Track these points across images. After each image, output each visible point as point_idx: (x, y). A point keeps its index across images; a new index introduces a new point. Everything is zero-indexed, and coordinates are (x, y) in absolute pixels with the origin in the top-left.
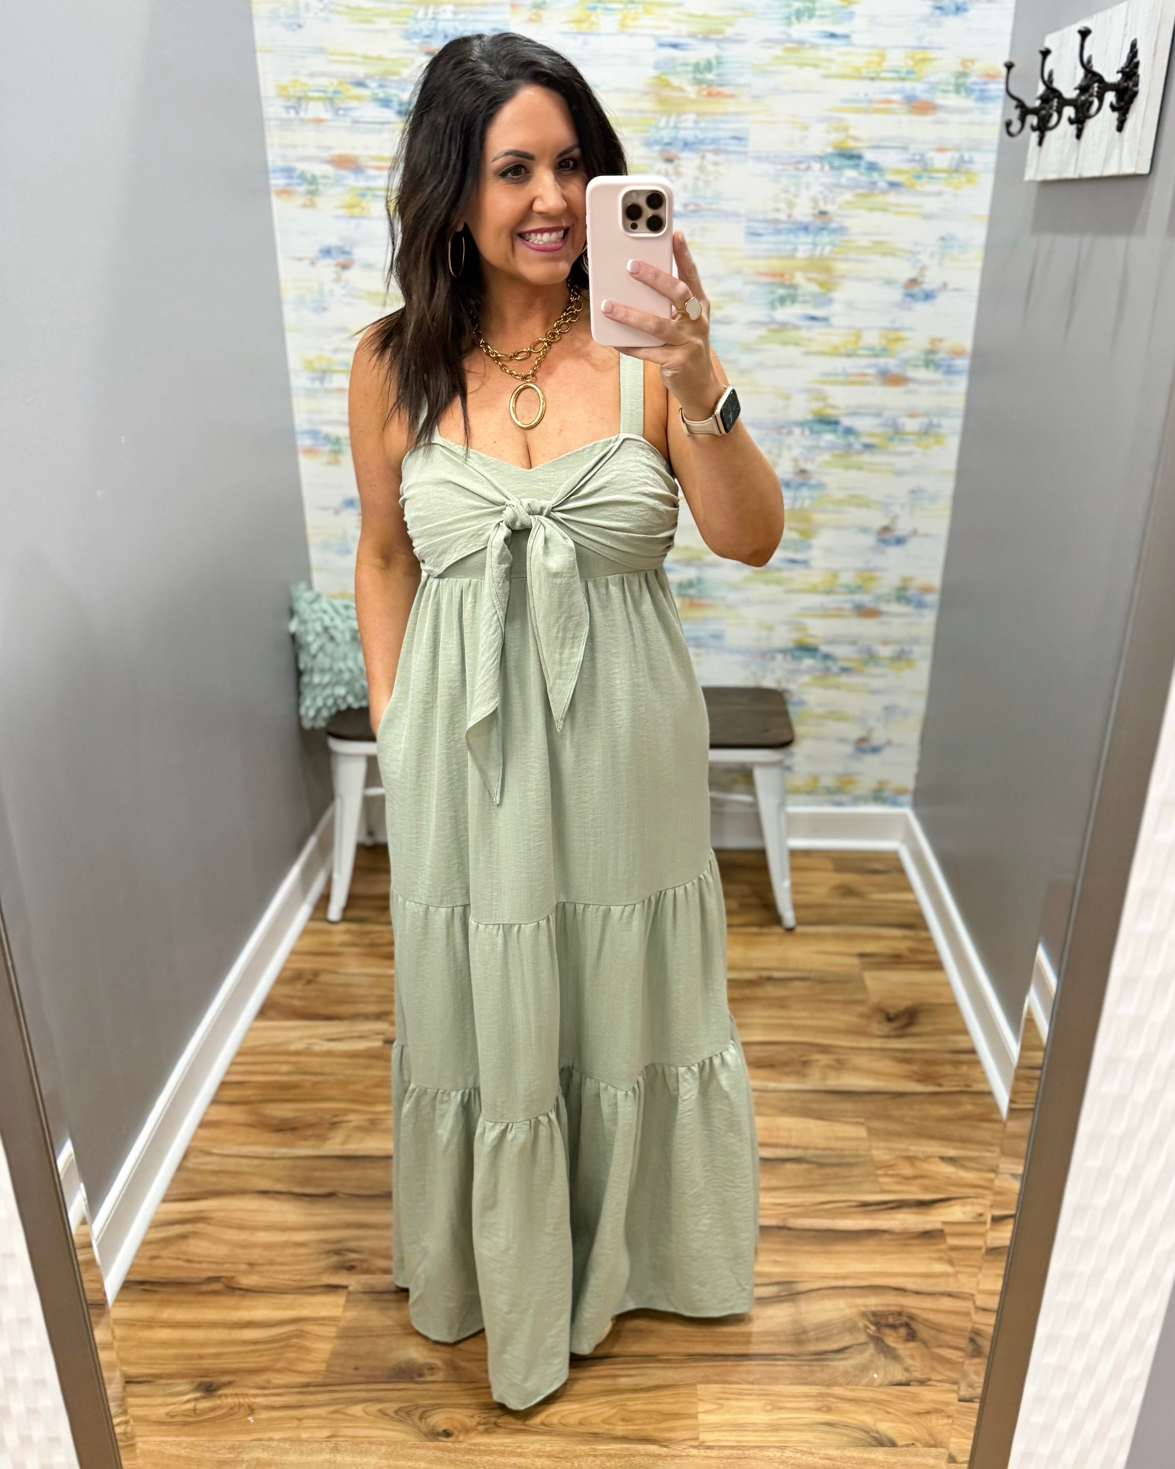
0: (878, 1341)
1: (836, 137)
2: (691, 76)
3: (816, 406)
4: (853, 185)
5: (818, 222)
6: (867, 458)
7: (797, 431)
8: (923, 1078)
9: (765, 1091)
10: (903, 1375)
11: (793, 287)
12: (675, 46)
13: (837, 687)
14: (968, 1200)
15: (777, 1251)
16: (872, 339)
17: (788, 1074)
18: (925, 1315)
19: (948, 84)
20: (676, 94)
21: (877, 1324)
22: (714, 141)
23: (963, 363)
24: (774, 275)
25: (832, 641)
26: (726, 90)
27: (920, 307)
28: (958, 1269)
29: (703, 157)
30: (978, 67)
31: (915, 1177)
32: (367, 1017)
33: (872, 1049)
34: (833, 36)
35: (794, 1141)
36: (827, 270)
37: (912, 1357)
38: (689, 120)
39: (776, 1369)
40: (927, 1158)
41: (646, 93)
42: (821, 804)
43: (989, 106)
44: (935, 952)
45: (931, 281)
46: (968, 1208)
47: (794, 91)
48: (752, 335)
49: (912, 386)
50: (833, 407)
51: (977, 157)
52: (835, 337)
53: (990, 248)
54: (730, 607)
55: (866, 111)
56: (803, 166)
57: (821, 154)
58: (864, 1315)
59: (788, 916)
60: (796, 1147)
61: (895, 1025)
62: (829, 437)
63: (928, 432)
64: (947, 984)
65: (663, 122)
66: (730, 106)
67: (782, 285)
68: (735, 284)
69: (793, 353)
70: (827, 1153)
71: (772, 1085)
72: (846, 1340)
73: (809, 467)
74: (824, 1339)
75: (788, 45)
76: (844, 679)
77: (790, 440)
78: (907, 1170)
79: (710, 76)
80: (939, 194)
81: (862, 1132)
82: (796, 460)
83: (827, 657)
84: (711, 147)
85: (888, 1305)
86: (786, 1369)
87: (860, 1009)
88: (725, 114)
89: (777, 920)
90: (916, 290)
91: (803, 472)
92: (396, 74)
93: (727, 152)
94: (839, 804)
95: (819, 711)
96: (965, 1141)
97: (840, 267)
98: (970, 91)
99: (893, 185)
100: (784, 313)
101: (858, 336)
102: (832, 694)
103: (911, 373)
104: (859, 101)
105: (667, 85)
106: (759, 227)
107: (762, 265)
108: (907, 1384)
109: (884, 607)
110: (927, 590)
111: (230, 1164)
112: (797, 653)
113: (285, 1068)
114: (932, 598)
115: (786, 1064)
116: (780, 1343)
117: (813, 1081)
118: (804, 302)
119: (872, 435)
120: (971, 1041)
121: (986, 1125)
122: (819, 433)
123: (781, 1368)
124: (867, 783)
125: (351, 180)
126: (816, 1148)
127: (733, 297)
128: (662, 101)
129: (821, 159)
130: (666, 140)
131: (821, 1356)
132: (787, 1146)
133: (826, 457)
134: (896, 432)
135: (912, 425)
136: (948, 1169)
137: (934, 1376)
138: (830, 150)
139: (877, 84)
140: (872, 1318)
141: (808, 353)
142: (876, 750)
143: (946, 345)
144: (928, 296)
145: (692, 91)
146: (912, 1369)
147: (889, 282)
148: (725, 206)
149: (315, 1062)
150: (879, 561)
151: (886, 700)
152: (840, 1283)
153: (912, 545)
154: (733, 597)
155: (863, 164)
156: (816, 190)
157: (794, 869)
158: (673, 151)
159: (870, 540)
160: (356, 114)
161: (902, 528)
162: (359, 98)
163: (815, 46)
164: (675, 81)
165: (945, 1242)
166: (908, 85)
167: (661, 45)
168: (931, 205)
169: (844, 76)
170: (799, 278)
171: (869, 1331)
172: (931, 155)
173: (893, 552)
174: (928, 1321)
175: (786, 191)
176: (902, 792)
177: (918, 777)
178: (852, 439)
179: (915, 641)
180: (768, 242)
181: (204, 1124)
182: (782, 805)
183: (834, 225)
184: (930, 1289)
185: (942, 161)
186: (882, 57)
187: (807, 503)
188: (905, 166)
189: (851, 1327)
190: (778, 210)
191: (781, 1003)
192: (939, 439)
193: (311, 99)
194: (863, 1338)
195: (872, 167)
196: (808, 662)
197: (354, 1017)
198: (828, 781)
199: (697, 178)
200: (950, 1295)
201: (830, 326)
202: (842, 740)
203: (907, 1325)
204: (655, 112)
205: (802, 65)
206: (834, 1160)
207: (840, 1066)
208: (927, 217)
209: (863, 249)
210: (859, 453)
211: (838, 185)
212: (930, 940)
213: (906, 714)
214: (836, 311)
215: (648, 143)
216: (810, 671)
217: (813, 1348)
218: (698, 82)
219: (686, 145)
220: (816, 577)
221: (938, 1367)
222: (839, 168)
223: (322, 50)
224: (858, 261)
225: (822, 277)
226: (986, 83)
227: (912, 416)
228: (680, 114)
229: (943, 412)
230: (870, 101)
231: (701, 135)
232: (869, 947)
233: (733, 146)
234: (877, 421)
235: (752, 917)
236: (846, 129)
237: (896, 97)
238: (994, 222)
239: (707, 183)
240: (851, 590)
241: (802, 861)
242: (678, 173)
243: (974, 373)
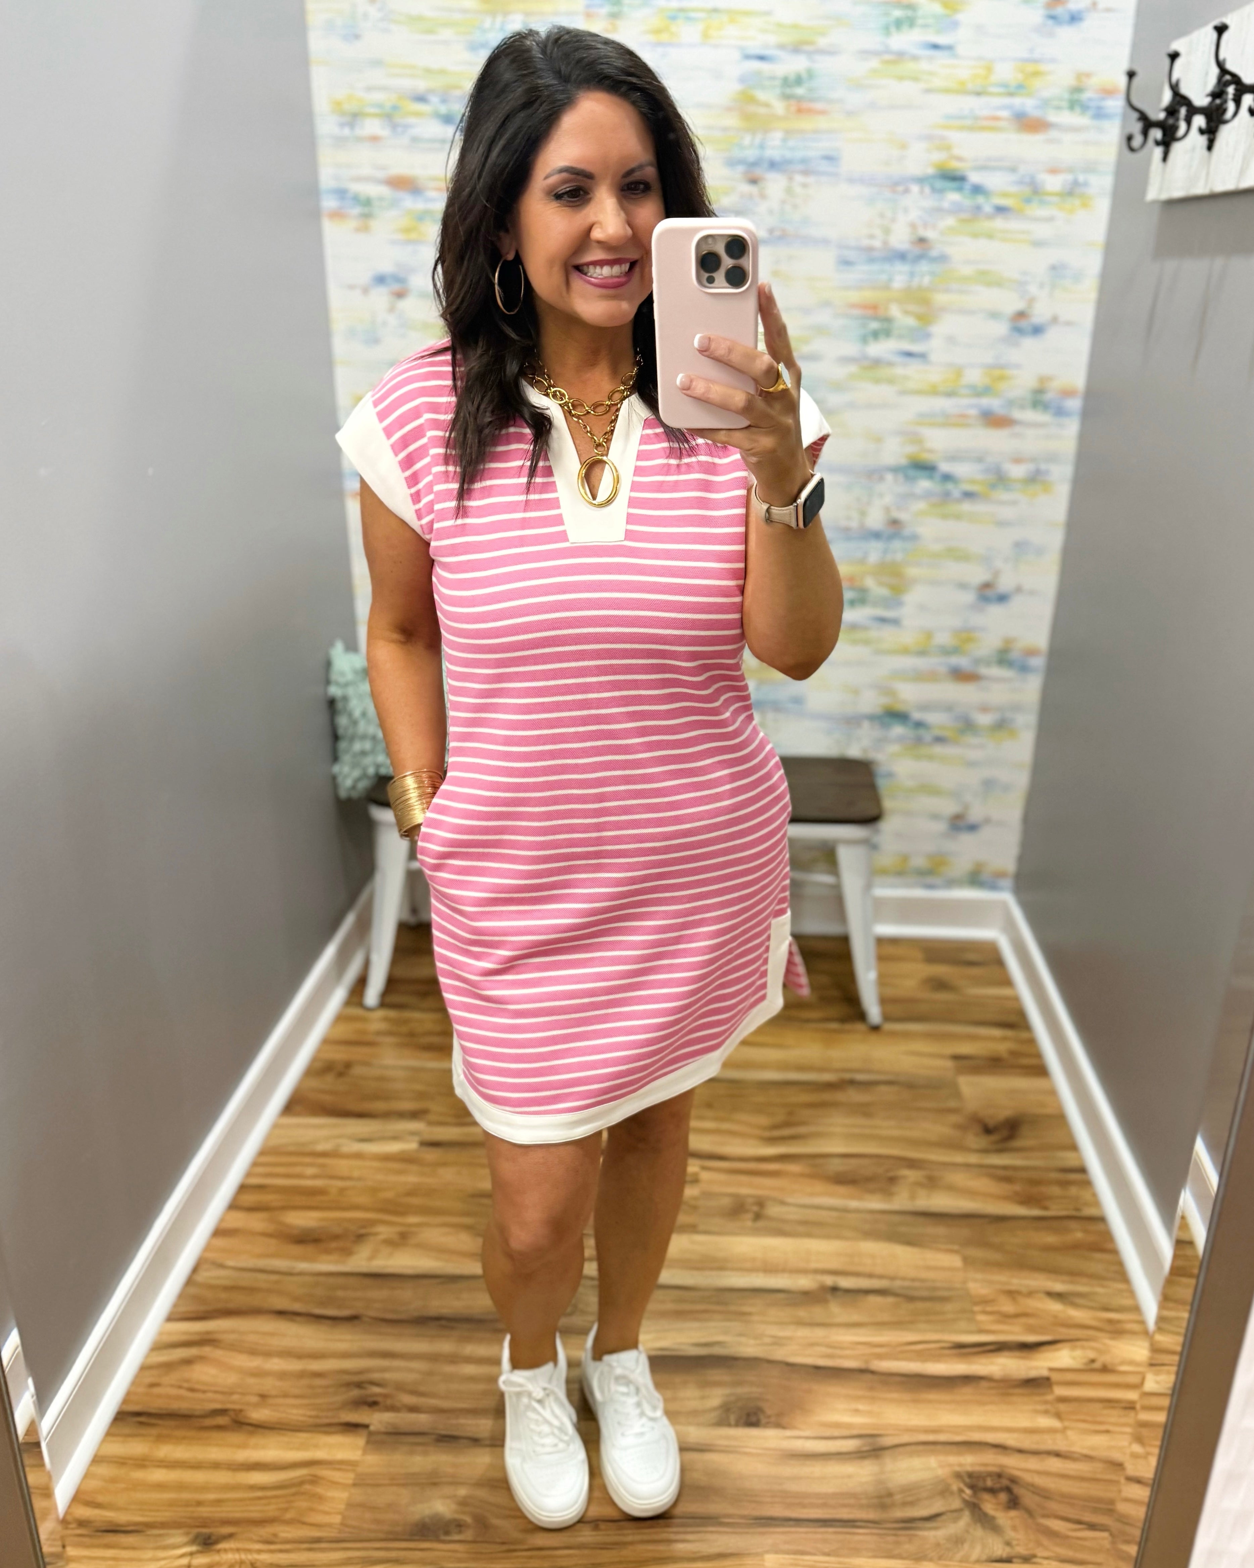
0: (974, 1507)
1: (938, 157)
2: (778, 91)
3: (910, 449)
4: (956, 209)
5: (917, 250)
6: (967, 507)
7: (889, 477)
8: (1027, 1200)
9: (846, 1210)
10: (1004, 1550)
11: (888, 320)
12: (762, 58)
13: (931, 758)
14: (1079, 1343)
15: (858, 1398)
16: (974, 376)
17: (872, 1192)
18: (1028, 1478)
19: (1061, 100)
20: (762, 110)
21: (972, 1487)
22: (804, 161)
23: (1075, 404)
24: (865, 307)
25: (925, 707)
26: (818, 106)
27: (1029, 343)
28: (1067, 1424)
29: (791, 179)
30: (1094, 82)
31: (1017, 1316)
32: (402, 1115)
33: (968, 1166)
34: (936, 47)
35: (878, 1270)
36: (925, 302)
37: (1014, 1528)
38: (776, 138)
39: (857, 1538)
40: (1030, 1294)
41: (730, 109)
42: (909, 886)
43: (1106, 123)
44: (1038, 1055)
45: (1040, 313)
46: (1078, 1353)
47: (892, 107)
48: (840, 372)
49: (1017, 429)
50: (931, 451)
51: (1093, 179)
52: (934, 375)
53: (1105, 277)
55: (971, 129)
56: (900, 188)
57: (921, 175)
58: (958, 1476)
59: (874, 1011)
60: (881, 1277)
61: (994, 1137)
62: (924, 484)
63: (1036, 479)
64: (1053, 1092)
65: (747, 141)
66: (822, 123)
67: (876, 318)
68: (824, 317)
69: (885, 392)
70: (917, 1284)
71: (854, 1204)
72: (937, 1506)
73: (903, 516)
74: (912, 1504)
75: (887, 57)
76: (938, 749)
77: (881, 487)
78: (1008, 1307)
79: (800, 91)
80: (1051, 219)
81: (956, 1261)
82: (887, 509)
83: (919, 725)
84: (800, 168)
85: (986, 1465)
86: (868, 1538)
87: (954, 1118)
88: (816, 131)
89: (860, 1015)
90: (1023, 324)
91: (895, 522)
93: (817, 173)
94: (930, 887)
95: (910, 783)
96: (1074, 1274)
97: (940, 298)
98: (1084, 108)
99: (1001, 210)
100: (878, 349)
101: (959, 374)
102: (924, 765)
103: (1017, 414)
104: (964, 118)
105: (752, 100)
106: (851, 255)
107: (854, 296)
108: (1008, 1560)
109: (984, 671)
110: (1031, 652)
111: (247, 1279)
112: (886, 720)
113: (310, 1171)
114: (1039, 662)
115: (869, 1179)
116: (861, 1507)
117: (901, 1201)
118: (900, 337)
119: (973, 482)
120: (1080, 1158)
121: (1098, 1256)
122: (914, 479)
123: (861, 1538)
124: (962, 865)
125: (409, 203)
126: (904, 1279)
127: (821, 330)
128: (747, 117)
129: (921, 180)
130: (751, 159)
131: (909, 1523)
132: (870, 1276)
133: (921, 505)
134: (1000, 479)
135: (1017, 471)
136: (1055, 1307)
137: (1040, 1552)
138: (930, 171)
139: (984, 100)
140: (967, 1480)
141: (903, 393)
142: (973, 828)
143: (1056, 385)
144: (1037, 330)
145: (779, 107)
146: (1014, 1543)
147: (994, 315)
148: (813, 232)
149: (342, 1166)
150: (977, 619)
151: (984, 773)
152: (931, 1438)
153: (1016, 602)
155: (967, 186)
156: (914, 215)
157: (881, 959)
158: (758, 172)
159: (969, 597)
160: (416, 131)
161: (1005, 583)
162: (419, 114)
163: (915, 58)
164: (761, 95)
165: (1052, 1392)
166: (1017, 101)
167: (748, 57)
168: (1042, 231)
169: (947, 91)
170: (895, 311)
171: (964, 1495)
172: (1042, 176)
173: (995, 611)
174: (1033, 1485)
175: (882, 216)
176: (1001, 875)
177: (1020, 859)
178: (950, 486)
179: (1017, 708)
180: (861, 271)
181: (218, 1232)
182: (868, 887)
183: (934, 253)
184: (1034, 1447)
185: (1053, 183)
186: (989, 69)
187: (899, 557)
188: (1013, 189)
189: (944, 1491)
190: (872, 237)
191: (864, 1110)
192: (1047, 487)
193: (367, 115)
194: (956, 1504)
195: (977, 190)
196: (898, 730)
197: (387, 1115)
198: (919, 862)
199: (783, 201)
200: (1057, 1454)
201: (927, 363)
202: (935, 817)
203: (1008, 1490)
204: (739, 129)
205: (901, 78)
206: (925, 1294)
207: (932, 1183)
208: (1038, 244)
209: (966, 279)
210: (958, 501)
211: (939, 210)
212: (1032, 1042)
213: (1006, 789)
214: (935, 346)
215: (732, 163)
216: (900, 739)
217: (899, 1514)
218: (786, 97)
219: (773, 165)
220: (907, 637)
221: (1045, 1541)
222: (941, 191)
223: (380, 61)
224: (960, 292)
225: (920, 310)
226: (1103, 99)
227: (1018, 460)
228: (766, 131)
229: (1052, 458)
230: (976, 118)
231: (788, 154)
232: (965, 1049)
233: (824, 166)
234: (978, 467)
235: (832, 1012)
236: (948, 148)
237: (1005, 114)
238: (1110, 248)
239: (795, 206)
240: (946, 651)
241: (890, 950)
242: (763, 196)
243: (1087, 415)
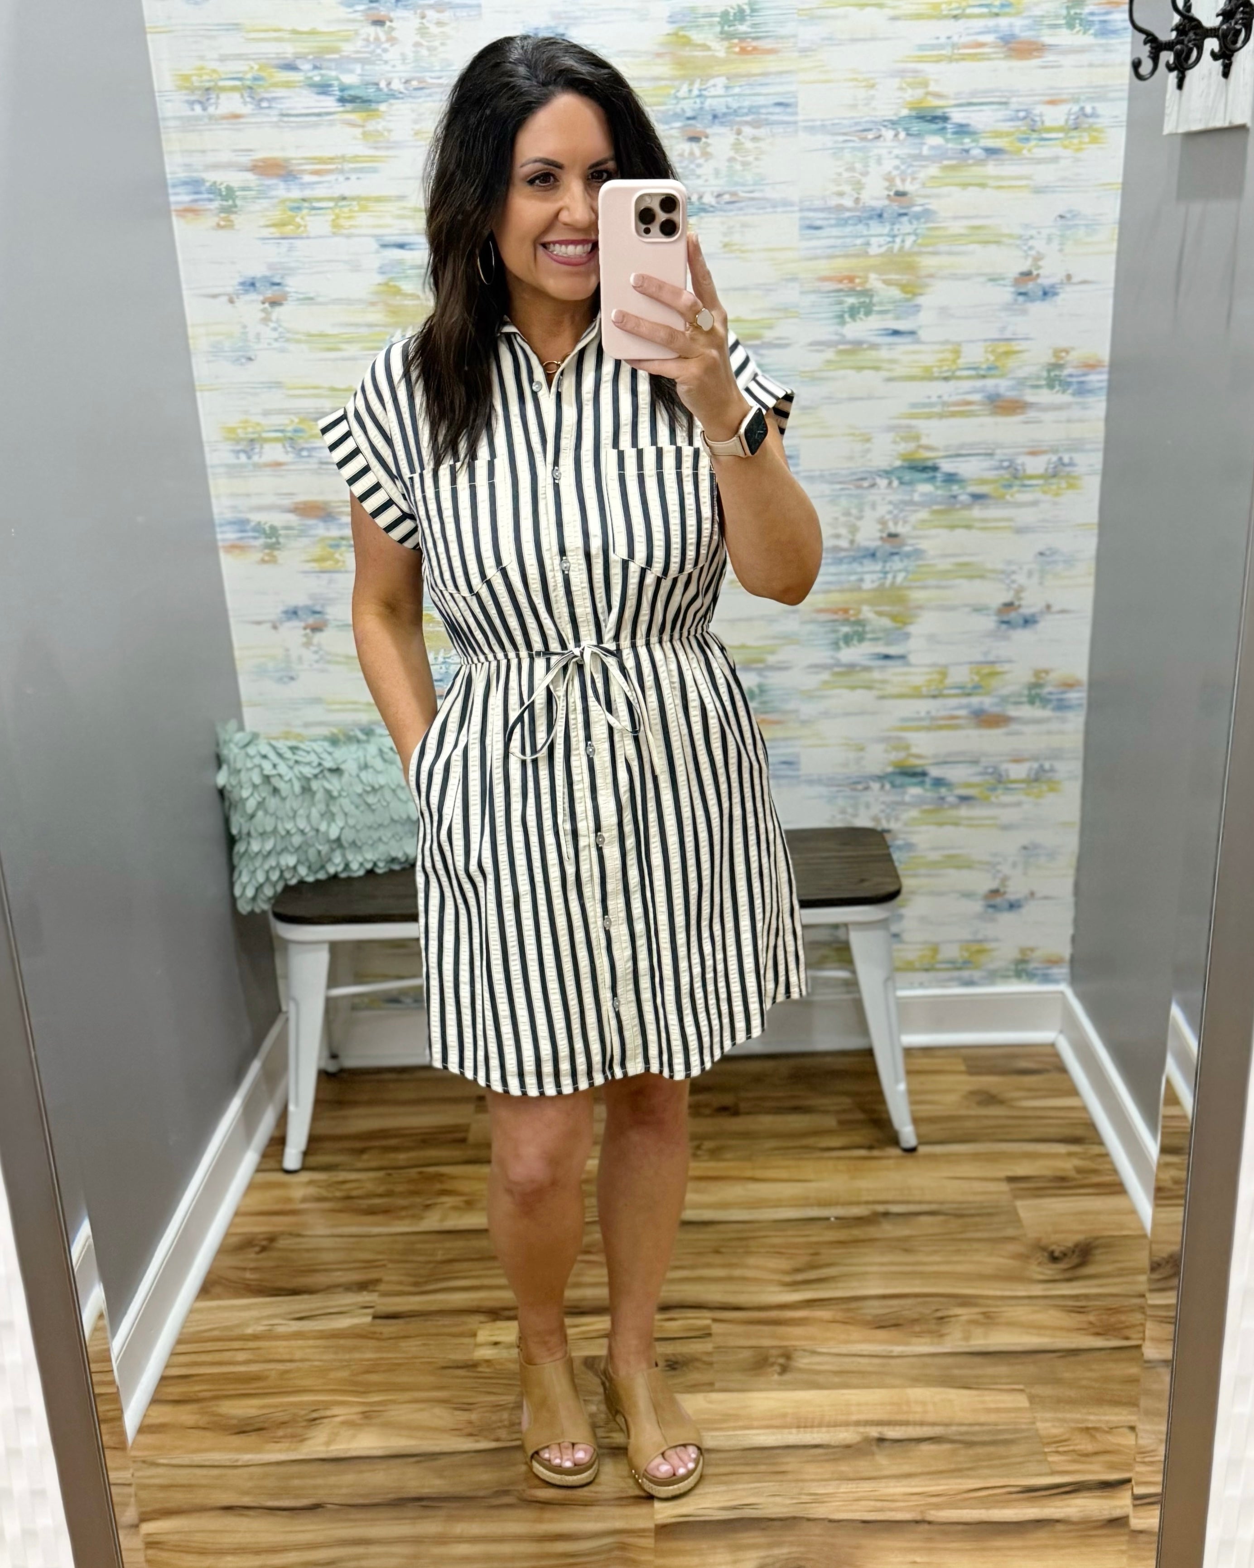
1: (911, 95)
2: (717, 29)
3: (904, 447)
4: (939, 156)
5: (895, 207)
6: (977, 512)
7: (882, 482)
8: (1103, 1330)
9: (889, 1356)
11: (867, 293)
13: (955, 823)
16: (975, 354)
17: (919, 1334)
19: (1057, 17)
20: (700, 54)
22: (752, 110)
23: (1099, 379)
24: (840, 280)
25: (944, 761)
26: (765, 44)
27: (1037, 308)
29: (739, 133)
31: (1096, 1454)
35: (930, 1416)
36: (911, 268)
38: (717, 85)
41: (659, 55)
42: (942, 983)
43: (1114, 41)
44: (1113, 1171)
45: (1049, 273)
47: (854, 40)
48: (816, 359)
49: (1032, 414)
50: (929, 448)
51: (1101, 108)
52: (926, 356)
53: (1126, 223)
54: (804, 723)
55: (950, 59)
56: (871, 135)
57: (894, 118)
59: (907, 1133)
60: (933, 1424)
61: (1062, 1265)
62: (925, 488)
63: (1057, 473)
64: (1132, 1211)
65: (683, 91)
66: (771, 64)
67: (852, 292)
68: (791, 295)
69: (871, 380)
70: (976, 1428)
71: (897, 1349)
73: (901, 529)
76: (964, 811)
77: (872, 496)
78: (1085, 1445)
79: (743, 28)
80: (1055, 159)
81: (1022, 1401)
82: (883, 522)
83: (939, 782)
84: (748, 118)
87: (1013, 1248)
88: (765, 74)
89: (891, 1138)
90: (1030, 286)
91: (892, 537)
92: (336, 50)
93: (769, 123)
94: (969, 982)
95: (934, 856)
97: (928, 263)
98: (1086, 24)
100: (857, 329)
101: (957, 353)
102: (949, 830)
103: (1030, 396)
104: (941, 47)
105: (687, 42)
106: (817, 218)
107: (824, 267)
109: (1012, 711)
110: (1069, 685)
111: (182, 1476)
112: (899, 780)
113: (241, 1356)
114: (1078, 696)
115: (914, 1321)
117: (953, 1341)
118: (882, 312)
119: (983, 482)
122: (911, 483)
124: (1005, 952)
125: (281, 190)
126: (960, 1424)
127: (787, 310)
128: (681, 63)
129: (894, 124)
130: (689, 112)
132: (921, 1423)
133: (923, 514)
134: (1015, 476)
135: (1035, 465)
138: (905, 112)
139: (962, 23)
141: (891, 380)
142: (1013, 906)
143: (1073, 357)
144: (1047, 293)
145: (719, 49)
147: (995, 279)
148: (770, 193)
149: (280, 1348)
150: (1002, 649)
151: (1022, 838)
153: (1045, 625)
154: (808, 709)
155: (950, 127)
156: (889, 165)
157: (909, 1073)
158: (698, 127)
159: (989, 622)
160: (284, 105)
161: (1031, 603)
162: (287, 85)
164: (696, 36)
166: (1004, 22)
168: (1044, 174)
169: (918, 17)
170: (874, 281)
172: (1038, 110)
173: (1021, 636)
175: (851, 169)
176: (1054, 962)
177: (1074, 939)
178: (955, 488)
179: (1057, 754)
180: (830, 237)
182: (890, 986)
183: (916, 209)
185: (1054, 116)
187: (900, 578)
188: (1006, 127)
190: (841, 194)
191: (903, 1245)
192: (1072, 482)
193: (223, 89)
195: (963, 130)
196: (914, 791)
198: (951, 952)
199: (731, 160)
201: (918, 342)
202: (968, 895)
204: (673, 79)
206: (985, 1438)
207: (988, 1320)
208: (1038, 190)
209: (957, 237)
210: (967, 507)
211: (919, 157)
212: (1105, 1156)
213: (1052, 855)
214: (925, 321)
216: (918, 802)
218: (727, 36)
219: (716, 118)
220: (918, 677)
222: (919, 135)
223: (236, 27)
224: (950, 253)
225: (904, 278)
226: (1105, 13)
227: (1035, 453)
228: (705, 78)
229: (1077, 446)
230: (954, 46)
231: (734, 104)
232: (1022, 1169)
233: (778, 115)
234: (987, 463)
235: (857, 1139)
236: (925, 84)
237: (989, 38)
238: (1129, 189)
239: (745, 164)
240: (966, 692)
241: (924, 1062)
242: (706, 155)
243: (1113, 390)
